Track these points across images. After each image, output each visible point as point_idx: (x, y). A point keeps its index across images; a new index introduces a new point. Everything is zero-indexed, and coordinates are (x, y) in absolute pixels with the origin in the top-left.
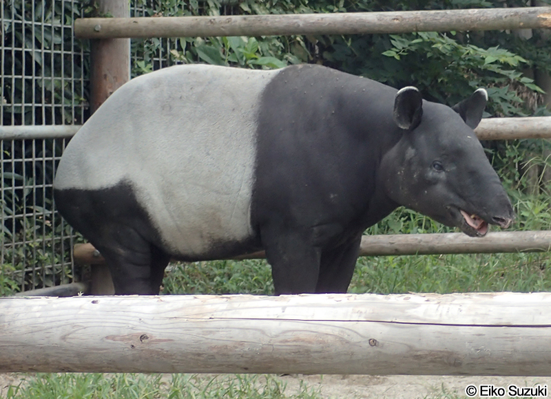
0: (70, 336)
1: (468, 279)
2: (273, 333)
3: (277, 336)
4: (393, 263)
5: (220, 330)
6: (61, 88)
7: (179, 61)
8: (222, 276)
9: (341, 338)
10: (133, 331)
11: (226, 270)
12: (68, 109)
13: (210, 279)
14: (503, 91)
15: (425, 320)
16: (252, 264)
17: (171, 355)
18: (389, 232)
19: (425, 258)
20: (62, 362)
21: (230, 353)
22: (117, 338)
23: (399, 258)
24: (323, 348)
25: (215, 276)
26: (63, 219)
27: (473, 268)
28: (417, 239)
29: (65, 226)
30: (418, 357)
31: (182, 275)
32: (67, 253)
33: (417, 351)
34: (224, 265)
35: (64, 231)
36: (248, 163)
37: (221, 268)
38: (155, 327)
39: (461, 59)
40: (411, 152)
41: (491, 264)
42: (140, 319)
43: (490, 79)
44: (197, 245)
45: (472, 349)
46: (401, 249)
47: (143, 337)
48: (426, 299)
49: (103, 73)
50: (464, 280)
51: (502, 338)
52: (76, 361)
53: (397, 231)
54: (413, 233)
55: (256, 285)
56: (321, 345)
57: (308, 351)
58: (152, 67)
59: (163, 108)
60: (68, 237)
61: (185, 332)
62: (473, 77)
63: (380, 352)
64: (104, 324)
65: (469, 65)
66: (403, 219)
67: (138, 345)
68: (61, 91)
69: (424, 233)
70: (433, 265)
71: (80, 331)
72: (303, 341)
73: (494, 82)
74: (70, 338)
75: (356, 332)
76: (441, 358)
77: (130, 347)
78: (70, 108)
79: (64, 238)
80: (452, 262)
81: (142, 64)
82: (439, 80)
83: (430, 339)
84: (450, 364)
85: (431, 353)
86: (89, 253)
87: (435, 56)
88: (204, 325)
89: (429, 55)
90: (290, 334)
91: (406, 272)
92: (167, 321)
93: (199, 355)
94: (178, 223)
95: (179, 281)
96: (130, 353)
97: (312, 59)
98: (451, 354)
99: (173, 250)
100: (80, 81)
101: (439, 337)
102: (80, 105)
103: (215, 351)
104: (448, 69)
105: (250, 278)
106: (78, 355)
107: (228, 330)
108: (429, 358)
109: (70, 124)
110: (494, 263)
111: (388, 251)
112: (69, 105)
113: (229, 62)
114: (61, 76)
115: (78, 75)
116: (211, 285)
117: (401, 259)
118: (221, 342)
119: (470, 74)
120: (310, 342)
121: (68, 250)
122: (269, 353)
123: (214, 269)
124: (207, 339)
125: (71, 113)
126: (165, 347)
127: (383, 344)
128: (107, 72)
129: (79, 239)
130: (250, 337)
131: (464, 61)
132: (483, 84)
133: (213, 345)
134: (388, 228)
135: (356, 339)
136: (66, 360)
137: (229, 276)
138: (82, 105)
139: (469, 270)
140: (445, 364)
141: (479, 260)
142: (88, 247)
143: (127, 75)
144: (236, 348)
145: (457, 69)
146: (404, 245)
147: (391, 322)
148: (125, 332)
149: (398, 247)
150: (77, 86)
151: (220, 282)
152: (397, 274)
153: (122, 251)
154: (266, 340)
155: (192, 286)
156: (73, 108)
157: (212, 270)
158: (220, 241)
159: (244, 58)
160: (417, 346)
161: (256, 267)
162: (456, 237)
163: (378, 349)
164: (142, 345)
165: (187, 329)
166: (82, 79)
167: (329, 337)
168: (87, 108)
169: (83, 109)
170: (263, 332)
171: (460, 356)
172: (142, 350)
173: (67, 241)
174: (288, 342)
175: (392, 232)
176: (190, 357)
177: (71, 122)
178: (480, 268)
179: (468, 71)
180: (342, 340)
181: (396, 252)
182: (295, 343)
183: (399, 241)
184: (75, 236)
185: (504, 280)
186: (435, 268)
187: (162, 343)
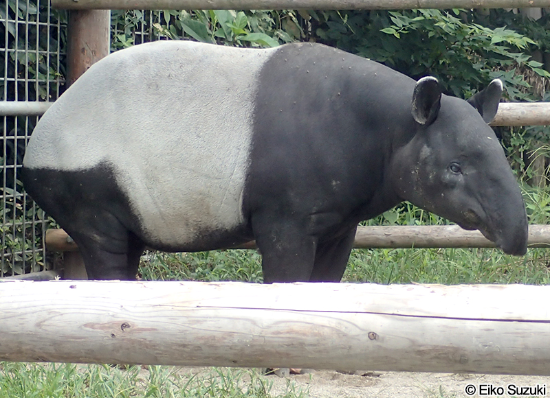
0: (46, 323)
1: (469, 275)
2: (265, 324)
3: (269, 327)
4: (388, 256)
5: (208, 319)
6: (36, 61)
7: (162, 35)
8: (204, 266)
9: (338, 330)
10: (113, 318)
11: (208, 261)
12: (42, 84)
13: (191, 270)
14: (509, 74)
15: (429, 313)
16: (237, 254)
17: (154, 346)
18: (384, 223)
19: (423, 252)
20: (36, 350)
21: (218, 344)
22: (96, 326)
23: (394, 251)
24: (318, 340)
25: (197, 266)
26: (34, 203)
27: (473, 263)
28: (414, 231)
29: (37, 209)
30: (420, 353)
31: (162, 265)
32: (39, 238)
33: (420, 346)
34: (207, 256)
35: (36, 215)
36: (242, 146)
37: (203, 258)
38: (137, 315)
39: (464, 39)
40: (426, 151)
41: (493, 259)
42: (122, 306)
43: (496, 61)
44: (182, 234)
45: (480, 345)
46: (398, 241)
47: (124, 326)
48: (431, 290)
49: (81, 47)
50: (464, 277)
51: (511, 333)
52: (52, 349)
53: (393, 222)
54: (410, 225)
55: (241, 277)
56: (317, 338)
57: (302, 344)
58: (134, 41)
59: (149, 86)
60: (40, 221)
61: (170, 321)
62: (478, 59)
63: (380, 347)
64: (82, 311)
65: (473, 45)
66: (399, 209)
67: (119, 333)
68: (35, 65)
69: (421, 225)
70: (431, 259)
71: (57, 318)
72: (297, 333)
73: (499, 65)
74: (45, 325)
75: (354, 325)
76: (445, 354)
77: (110, 336)
78: (45, 84)
79: (36, 222)
80: (452, 257)
81: (122, 38)
82: (441, 62)
83: (434, 333)
84: (456, 361)
85: (435, 349)
86: (62, 238)
87: (437, 36)
88: (191, 314)
89: (430, 34)
90: (283, 325)
91: (402, 266)
92: (151, 309)
93: (184, 346)
94: (162, 209)
95: (158, 272)
96: (110, 342)
97: (304, 36)
98: (456, 350)
99: (153, 239)
100: (56, 55)
101: (444, 331)
102: (55, 81)
103: (202, 342)
104: (451, 49)
105: (234, 269)
106: (55, 343)
107: (216, 319)
108: (433, 354)
109: (44, 100)
110: (496, 258)
111: (383, 243)
112: (44, 81)
113: (216, 38)
114: (35, 49)
115: (54, 48)
116: (193, 276)
117: (397, 252)
118: (208, 332)
119: (474, 55)
120: (304, 334)
121: (40, 235)
122: (260, 345)
123: (196, 259)
124: (194, 328)
125: (46, 89)
126: (148, 336)
127: (383, 338)
128: (85, 46)
129: (51, 224)
130: (239, 327)
131: (469, 42)
132: (488, 67)
133: (200, 335)
134: (384, 219)
135: (354, 332)
136: (41, 349)
137: (212, 267)
138: (58, 80)
139: (469, 266)
140: (450, 360)
141: (481, 256)
142: (61, 233)
143: (106, 49)
144: (225, 339)
145: (460, 50)
146: (400, 237)
147: (393, 314)
148: (105, 320)
149: (393, 239)
150: (52, 60)
151: (202, 273)
152: (393, 268)
153: (98, 238)
154: (257, 331)
155: (172, 277)
156: (48, 83)
157: (193, 259)
158: (207, 229)
159: (232, 34)
160: (420, 340)
161: (241, 258)
162: (457, 230)
163: (379, 343)
164: (123, 335)
165: (172, 318)
166: (58, 53)
167: (326, 329)
168: (63, 84)
169: (58, 84)
170: (254, 323)
171: (466, 352)
172: (123, 340)
173: (39, 227)
174: (281, 333)
175: (388, 223)
176: (174, 348)
177: (46, 98)
178: (482, 263)
179: (471, 52)
180: (339, 332)
181: (392, 245)
182: (288, 335)
183: (395, 232)
184: (47, 221)
185: (508, 277)
186: (433, 262)
187: (144, 332)
